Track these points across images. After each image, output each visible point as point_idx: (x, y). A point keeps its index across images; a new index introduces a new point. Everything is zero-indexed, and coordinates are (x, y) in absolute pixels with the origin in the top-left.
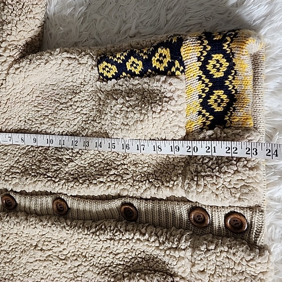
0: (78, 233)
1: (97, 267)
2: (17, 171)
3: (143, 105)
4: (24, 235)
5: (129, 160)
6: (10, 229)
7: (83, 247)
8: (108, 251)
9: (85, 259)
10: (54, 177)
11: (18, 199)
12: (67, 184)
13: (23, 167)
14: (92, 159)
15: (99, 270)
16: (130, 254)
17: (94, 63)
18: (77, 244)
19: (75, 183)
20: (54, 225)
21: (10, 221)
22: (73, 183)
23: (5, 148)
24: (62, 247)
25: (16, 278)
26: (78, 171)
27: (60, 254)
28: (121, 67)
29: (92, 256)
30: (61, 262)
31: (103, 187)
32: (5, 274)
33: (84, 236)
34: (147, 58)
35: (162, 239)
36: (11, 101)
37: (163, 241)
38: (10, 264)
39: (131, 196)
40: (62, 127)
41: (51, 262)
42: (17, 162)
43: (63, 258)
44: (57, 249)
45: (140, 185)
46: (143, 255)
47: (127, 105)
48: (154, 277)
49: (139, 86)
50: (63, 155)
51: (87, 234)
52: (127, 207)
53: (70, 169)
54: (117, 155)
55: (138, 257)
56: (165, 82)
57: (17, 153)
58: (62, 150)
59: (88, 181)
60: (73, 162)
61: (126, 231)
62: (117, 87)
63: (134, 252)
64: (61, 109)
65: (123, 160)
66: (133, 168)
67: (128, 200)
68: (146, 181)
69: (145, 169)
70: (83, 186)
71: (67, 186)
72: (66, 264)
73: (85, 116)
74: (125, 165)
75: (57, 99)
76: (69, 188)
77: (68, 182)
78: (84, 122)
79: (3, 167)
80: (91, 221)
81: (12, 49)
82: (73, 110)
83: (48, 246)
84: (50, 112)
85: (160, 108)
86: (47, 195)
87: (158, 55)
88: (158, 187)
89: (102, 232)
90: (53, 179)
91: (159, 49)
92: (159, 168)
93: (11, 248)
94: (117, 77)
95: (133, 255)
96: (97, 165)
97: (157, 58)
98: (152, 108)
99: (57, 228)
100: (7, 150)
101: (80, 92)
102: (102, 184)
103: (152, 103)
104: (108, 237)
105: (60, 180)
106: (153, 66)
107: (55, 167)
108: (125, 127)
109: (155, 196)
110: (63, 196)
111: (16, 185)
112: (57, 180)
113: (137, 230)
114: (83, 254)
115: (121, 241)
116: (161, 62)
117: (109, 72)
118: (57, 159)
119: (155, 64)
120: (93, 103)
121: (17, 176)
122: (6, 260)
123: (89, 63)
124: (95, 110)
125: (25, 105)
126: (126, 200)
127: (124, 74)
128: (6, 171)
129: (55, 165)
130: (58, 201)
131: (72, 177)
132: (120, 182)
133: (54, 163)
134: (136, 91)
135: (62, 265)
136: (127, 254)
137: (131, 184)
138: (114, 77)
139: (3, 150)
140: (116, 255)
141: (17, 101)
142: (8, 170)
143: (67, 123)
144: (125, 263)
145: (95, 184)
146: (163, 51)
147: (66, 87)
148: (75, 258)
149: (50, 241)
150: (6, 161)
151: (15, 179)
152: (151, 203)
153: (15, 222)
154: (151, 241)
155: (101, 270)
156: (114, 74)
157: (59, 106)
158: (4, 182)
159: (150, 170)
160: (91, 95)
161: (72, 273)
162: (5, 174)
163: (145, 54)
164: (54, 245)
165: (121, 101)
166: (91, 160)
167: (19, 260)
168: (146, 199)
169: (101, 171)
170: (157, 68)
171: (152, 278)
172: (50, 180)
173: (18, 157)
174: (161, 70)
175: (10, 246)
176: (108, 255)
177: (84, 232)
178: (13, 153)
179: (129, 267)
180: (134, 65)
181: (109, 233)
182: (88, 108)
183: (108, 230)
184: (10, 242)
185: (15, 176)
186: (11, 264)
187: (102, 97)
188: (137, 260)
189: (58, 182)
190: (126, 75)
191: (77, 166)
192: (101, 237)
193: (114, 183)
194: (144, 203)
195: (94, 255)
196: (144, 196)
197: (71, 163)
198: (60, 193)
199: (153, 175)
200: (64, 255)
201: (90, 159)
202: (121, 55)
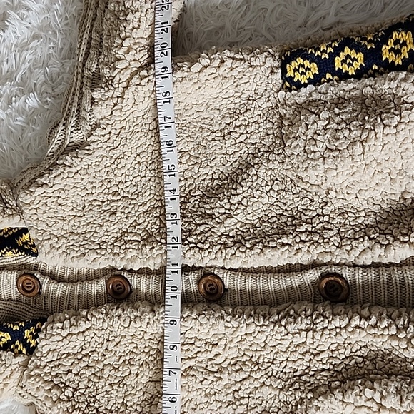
0: (247, 325)
1: (279, 378)
2: (134, 238)
3: (367, 118)
4: (147, 337)
5: (332, 207)
6: (122, 328)
7: (254, 348)
8: (301, 350)
9: (256, 367)
10: (200, 242)
11: (134, 281)
12: (224, 251)
13: (144, 231)
14: (264, 211)
15: (283, 383)
16: (342, 351)
17: (276, 64)
18: (244, 343)
19: (238, 248)
20: (203, 316)
21: (123, 316)
22: (235, 248)
23: (112, 205)
24: (215, 351)
25: (131, 409)
26: (241, 231)
27: (209, 363)
28: (326, 66)
29: (269, 362)
30: (212, 375)
31: (288, 251)
32: (111, 403)
33: (258, 329)
34: (374, 47)
35: (401, 323)
36: (127, 130)
37: (403, 325)
38: (119, 387)
39: (337, 262)
40: (211, 167)
41: (193, 378)
42: (134, 225)
43: (214, 370)
44: (204, 355)
45: (354, 243)
46: (364, 352)
47: (337, 120)
48: (390, 383)
49: (355, 92)
50: (213, 209)
51: (263, 325)
52: (332, 279)
53: (227, 229)
54: (310, 202)
55: (357, 356)
56: (405, 80)
57: (133, 212)
58: (212, 201)
59: (261, 244)
60: (233, 217)
61: (334, 315)
62: (316, 96)
63: (350, 347)
64: (213, 140)
65: (322, 208)
66: (338, 219)
67: (333, 269)
68: (363, 237)
69: (360, 221)
70: (253, 252)
71: (224, 255)
72: (221, 378)
73: (253, 147)
74: (324, 216)
75: (204, 126)
76: (228, 257)
77: (225, 248)
78: (251, 156)
79: (109, 234)
80: (268, 306)
81: (138, 50)
82: (231, 140)
83: (189, 352)
84: (191, 145)
85: (397, 118)
86: (188, 272)
87: (393, 41)
88: (387, 245)
89: (291, 320)
90: (200, 245)
91: (395, 34)
92: (385, 217)
93: (123, 359)
94: (316, 81)
95: (348, 353)
96: (274, 219)
97: (390, 47)
98: (382, 121)
99: (208, 319)
100: (115, 207)
101: (246, 111)
102: (287, 247)
103: (382, 113)
104: (303, 327)
105: (212, 245)
106: (384, 59)
107: (202, 228)
108: (332, 154)
109: (379, 261)
110: (216, 270)
111: (132, 259)
112: (206, 247)
113: (353, 313)
114: (254, 360)
115: (327, 332)
116: (398, 52)
117: (305, 74)
118: (204, 216)
119: (387, 55)
120: (270, 125)
121: (135, 245)
122: (112, 380)
123: (268, 65)
124: (271, 136)
125: (149, 137)
126: (329, 269)
127: (329, 76)
128: (114, 239)
129: (200, 225)
130: (209, 278)
131: (232, 239)
132: (317, 242)
133: (200, 221)
134: (350, 100)
135: (213, 381)
136: (337, 352)
137: (337, 244)
138: (310, 82)
139: (109, 207)
140: (315, 355)
141: (137, 130)
142: (117, 238)
143: (222, 159)
144: (332, 367)
145: (273, 247)
146: (400, 35)
147: (222, 107)
148: (237, 367)
149: (193, 344)
150: (114, 225)
151: (131, 250)
152: (373, 272)
153: (133, 317)
154: (383, 326)
155: (287, 383)
156: (312, 77)
157: (208, 136)
158: (111, 256)
159: (370, 221)
160: (264, 114)
161: (230, 393)
162: (113, 244)
163: (370, 42)
164: (199, 349)
165: (324, 115)
166: (264, 213)
167: (136, 380)
168: (364, 267)
169: (283, 229)
170: (390, 62)
171: (386, 384)
172: (194, 247)
173: (135, 218)
174: (396, 63)
175: (120, 357)
176: (301, 357)
177: (259, 322)
178: (126, 211)
179: (340, 372)
180: (349, 61)
181: (305, 321)
182: (259, 135)
183: (303, 316)
184: (120, 349)
185: (131, 246)
186: (121, 386)
187: (288, 113)
188: (354, 361)
189: (207, 249)
190: (331, 77)
191: (240, 224)
192: (290, 328)
193: (308, 244)
194: (361, 272)
195: (274, 359)
196: (360, 262)
197: (228, 219)
198: (211, 267)
199: (374, 228)
200: (216, 364)
201: (262, 211)
202: (327, 47)
